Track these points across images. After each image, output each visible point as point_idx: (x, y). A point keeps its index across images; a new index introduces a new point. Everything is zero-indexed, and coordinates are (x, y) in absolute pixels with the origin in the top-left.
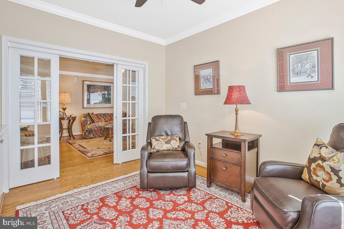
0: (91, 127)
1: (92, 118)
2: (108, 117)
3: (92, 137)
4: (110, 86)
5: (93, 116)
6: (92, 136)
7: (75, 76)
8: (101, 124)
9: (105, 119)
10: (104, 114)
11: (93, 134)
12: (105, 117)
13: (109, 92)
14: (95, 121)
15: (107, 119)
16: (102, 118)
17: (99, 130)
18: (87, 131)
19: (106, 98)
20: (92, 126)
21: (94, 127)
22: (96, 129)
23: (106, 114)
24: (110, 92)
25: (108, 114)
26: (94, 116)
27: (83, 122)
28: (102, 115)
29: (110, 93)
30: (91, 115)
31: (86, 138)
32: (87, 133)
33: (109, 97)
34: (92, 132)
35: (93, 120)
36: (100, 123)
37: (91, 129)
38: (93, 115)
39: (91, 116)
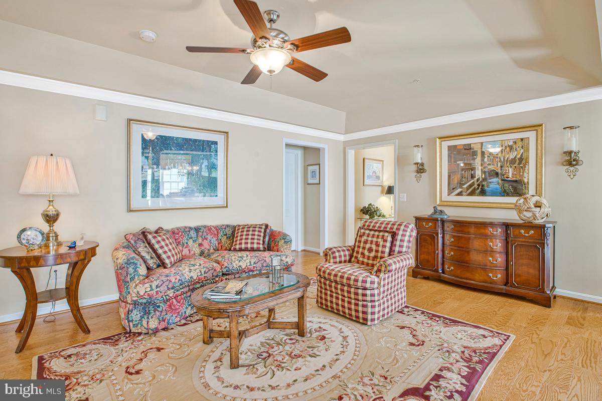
0: (152, 290)
1: (155, 251)
2: (209, 237)
3: (157, 328)
4: (216, 143)
5: (158, 242)
6: (153, 324)
7: (101, 103)
8: (190, 271)
9: (200, 245)
10: (197, 230)
11: (158, 313)
12: (200, 240)
13: (213, 160)
14: (167, 261)
15: (206, 244)
16: (191, 242)
17: (182, 294)
18: (135, 303)
19: (203, 177)
20: (154, 287)
21: (163, 288)
22: (171, 293)
23: (205, 227)
24: (215, 161)
25: (209, 229)
26: (164, 240)
27: (121, 268)
28: (193, 234)
29: (214, 165)
30: (155, 237)
31: (133, 330)
32: (135, 312)
33: (213, 175)
34: (156, 307)
35: (159, 256)
36: (187, 269)
37: (150, 296)
38: (159, 239)
39: (153, 241)
